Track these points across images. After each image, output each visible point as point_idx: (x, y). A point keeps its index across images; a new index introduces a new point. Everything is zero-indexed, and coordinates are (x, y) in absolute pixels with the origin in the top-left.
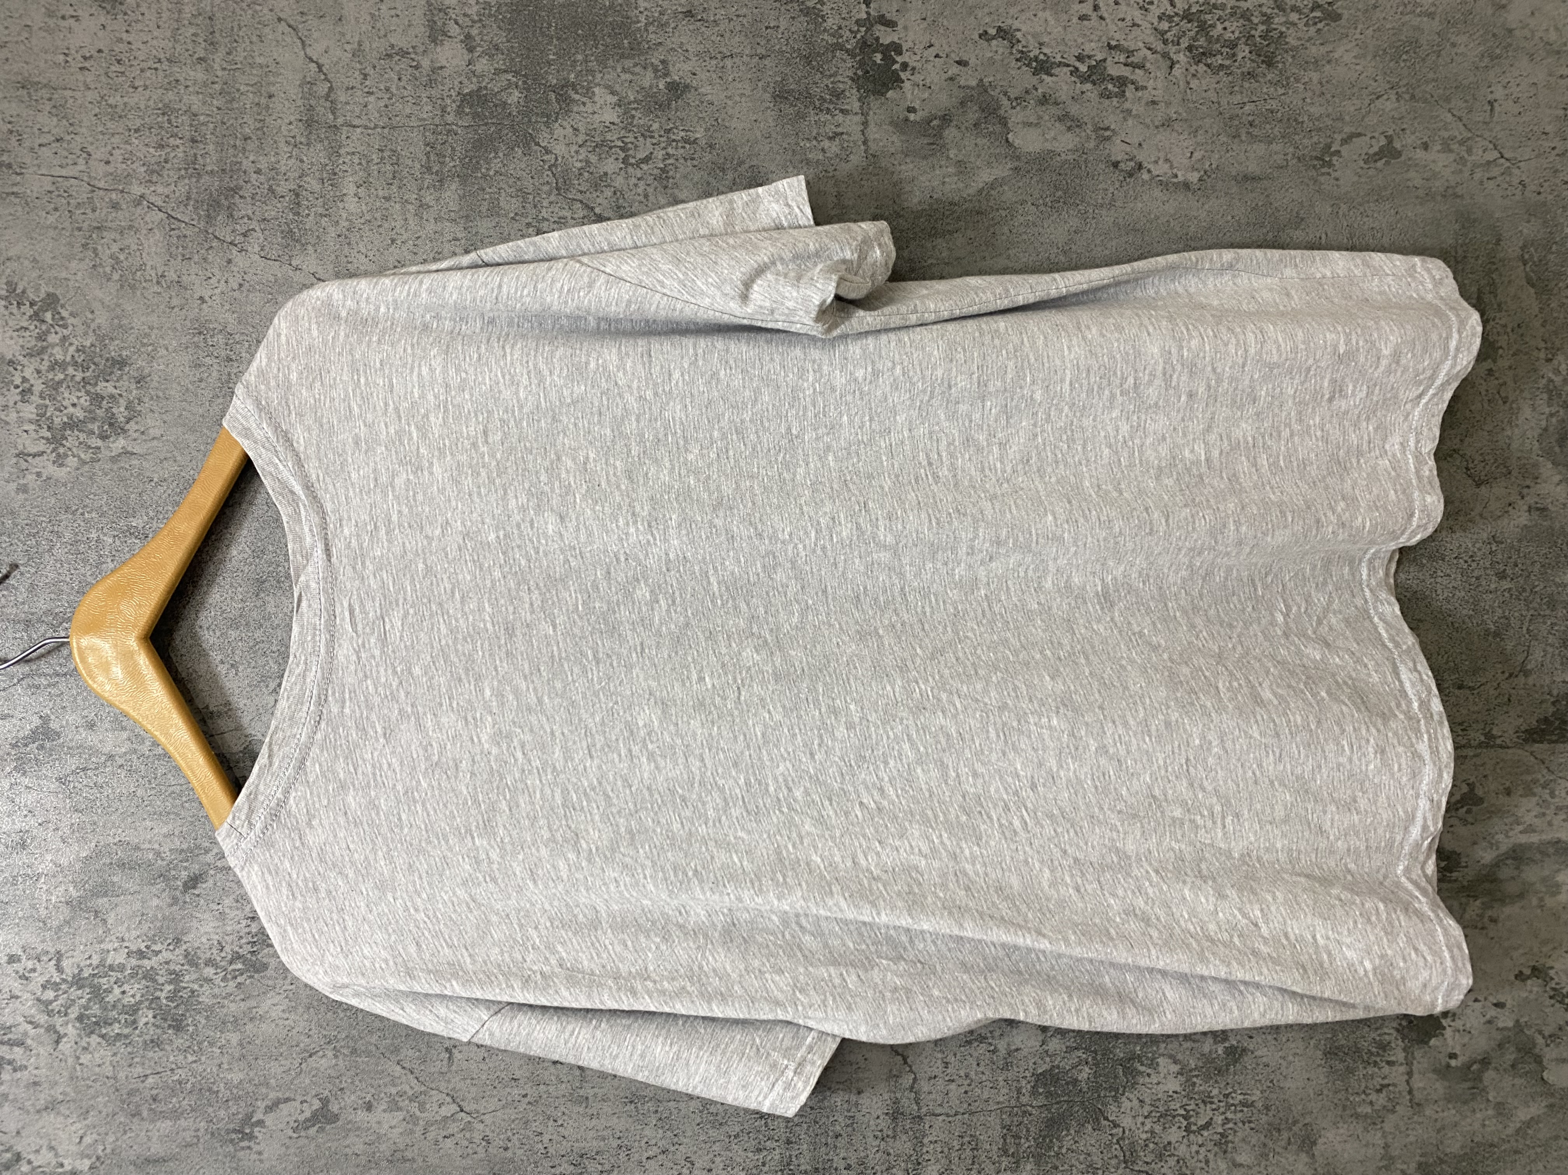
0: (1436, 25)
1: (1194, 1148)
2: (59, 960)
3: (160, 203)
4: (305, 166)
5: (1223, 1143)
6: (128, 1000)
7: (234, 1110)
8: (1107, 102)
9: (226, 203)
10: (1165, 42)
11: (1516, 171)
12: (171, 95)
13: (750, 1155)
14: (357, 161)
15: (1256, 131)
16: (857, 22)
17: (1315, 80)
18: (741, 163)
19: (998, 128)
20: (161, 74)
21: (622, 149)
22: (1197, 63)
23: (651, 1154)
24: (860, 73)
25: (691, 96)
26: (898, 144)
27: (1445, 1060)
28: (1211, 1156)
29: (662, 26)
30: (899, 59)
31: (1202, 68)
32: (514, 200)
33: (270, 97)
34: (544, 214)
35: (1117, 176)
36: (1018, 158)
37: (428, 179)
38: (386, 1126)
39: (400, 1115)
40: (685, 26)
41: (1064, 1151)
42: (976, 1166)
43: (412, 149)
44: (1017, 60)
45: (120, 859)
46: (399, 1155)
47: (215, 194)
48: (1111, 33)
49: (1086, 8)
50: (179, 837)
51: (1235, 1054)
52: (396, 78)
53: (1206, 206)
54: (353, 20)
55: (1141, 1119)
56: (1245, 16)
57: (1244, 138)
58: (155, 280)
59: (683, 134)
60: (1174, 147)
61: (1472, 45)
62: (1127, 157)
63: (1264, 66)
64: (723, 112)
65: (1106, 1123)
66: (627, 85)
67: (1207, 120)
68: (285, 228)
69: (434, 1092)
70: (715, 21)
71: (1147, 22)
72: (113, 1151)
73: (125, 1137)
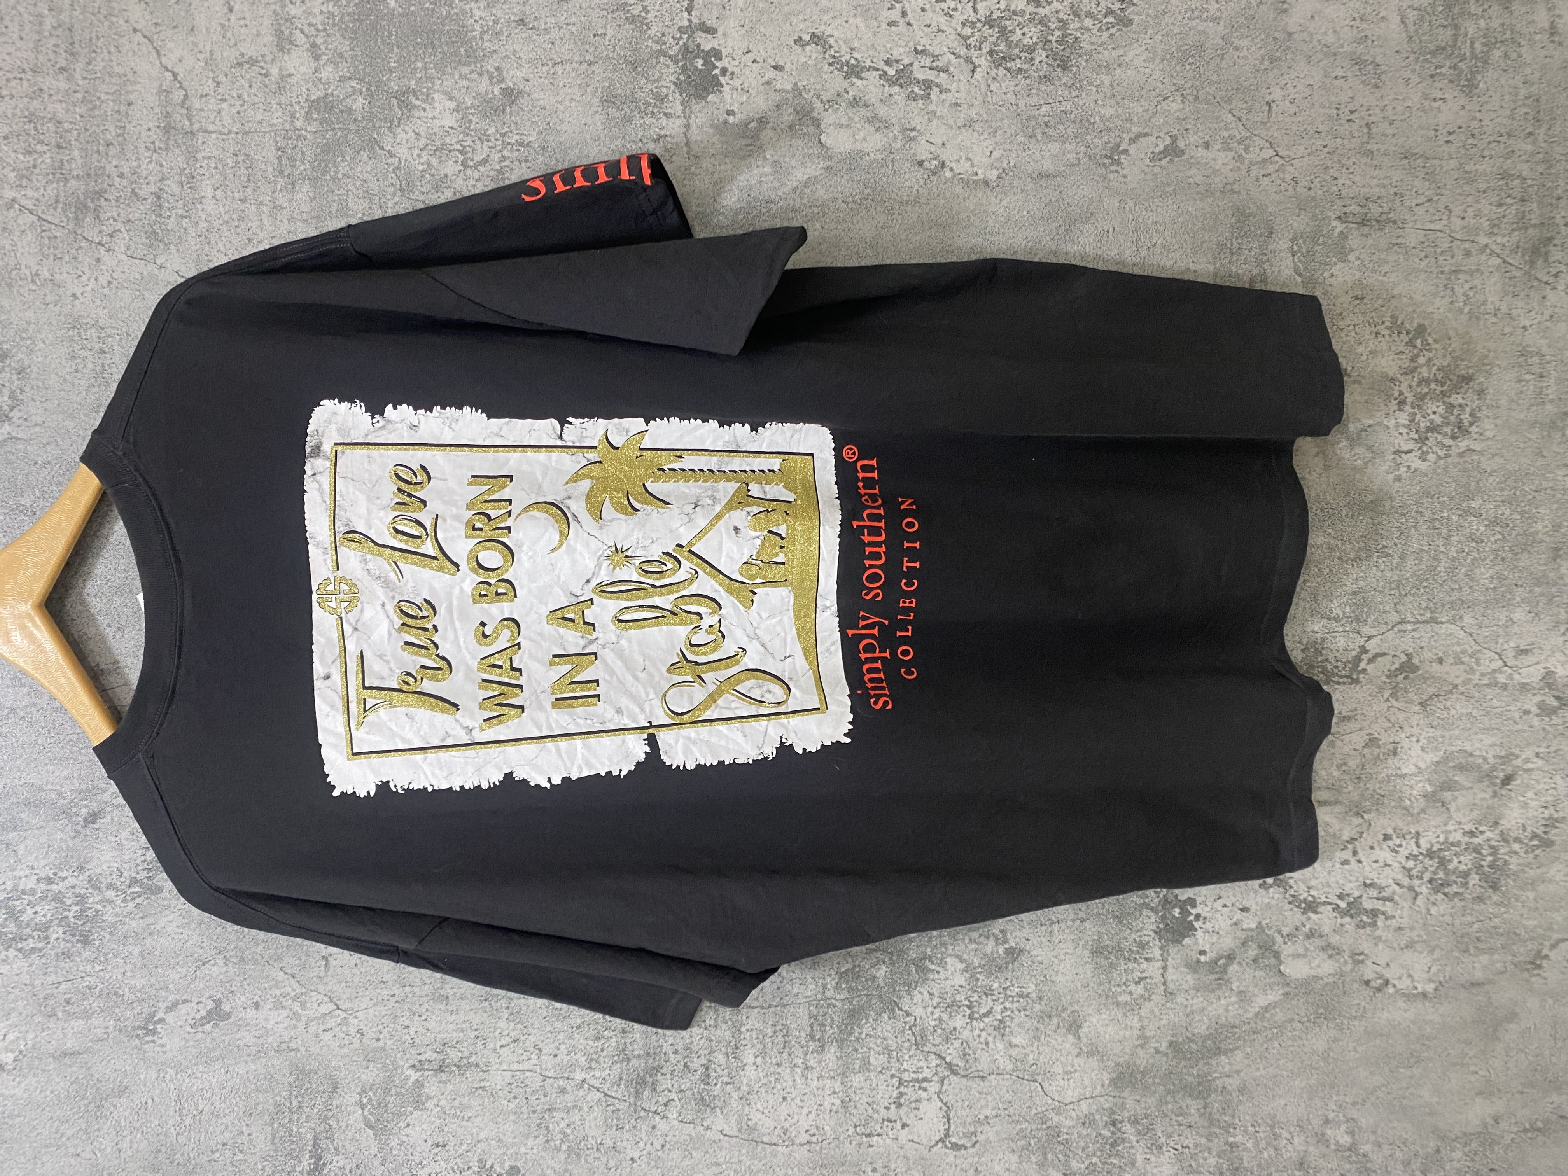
0: (1221, 29)
1: (977, 1032)
3: (31, 207)
4: (165, 170)
5: (1001, 1027)
6: (39, 919)
7: (138, 1010)
8: (914, 104)
9: (92, 206)
10: (968, 47)
11: (1289, 168)
12: (36, 104)
13: (590, 1042)
14: (213, 165)
15: (1050, 131)
16: (680, 29)
17: (1107, 83)
19: (811, 130)
20: (25, 83)
21: (461, 152)
22: (997, 67)
23: (504, 1042)
24: (682, 78)
25: (523, 101)
26: (718, 145)
27: (1195, 956)
28: (990, 1039)
29: (497, 34)
30: (718, 64)
31: (1001, 71)
32: (361, 201)
33: (130, 104)
35: (922, 174)
36: (830, 158)
37: (281, 182)
38: (272, 1022)
39: (286, 1012)
40: (518, 34)
41: (863, 1036)
42: (787, 1050)
43: (264, 154)
44: (830, 64)
45: (26, 799)
46: (284, 1046)
47: (82, 198)
48: (918, 39)
49: (895, 15)
50: (78, 779)
51: (1014, 954)
52: (247, 86)
53: (1004, 202)
54: (204, 31)
55: (930, 1009)
56: (1043, 22)
57: (1039, 138)
58: (29, 279)
59: (517, 137)
60: (975, 146)
61: (1253, 49)
62: (931, 156)
63: (1059, 70)
64: (555, 116)
65: (901, 1013)
66: (464, 91)
67: (1006, 121)
68: (148, 228)
69: (313, 994)
70: (546, 29)
71: (952, 27)
72: (34, 1046)
73: (44, 1034)
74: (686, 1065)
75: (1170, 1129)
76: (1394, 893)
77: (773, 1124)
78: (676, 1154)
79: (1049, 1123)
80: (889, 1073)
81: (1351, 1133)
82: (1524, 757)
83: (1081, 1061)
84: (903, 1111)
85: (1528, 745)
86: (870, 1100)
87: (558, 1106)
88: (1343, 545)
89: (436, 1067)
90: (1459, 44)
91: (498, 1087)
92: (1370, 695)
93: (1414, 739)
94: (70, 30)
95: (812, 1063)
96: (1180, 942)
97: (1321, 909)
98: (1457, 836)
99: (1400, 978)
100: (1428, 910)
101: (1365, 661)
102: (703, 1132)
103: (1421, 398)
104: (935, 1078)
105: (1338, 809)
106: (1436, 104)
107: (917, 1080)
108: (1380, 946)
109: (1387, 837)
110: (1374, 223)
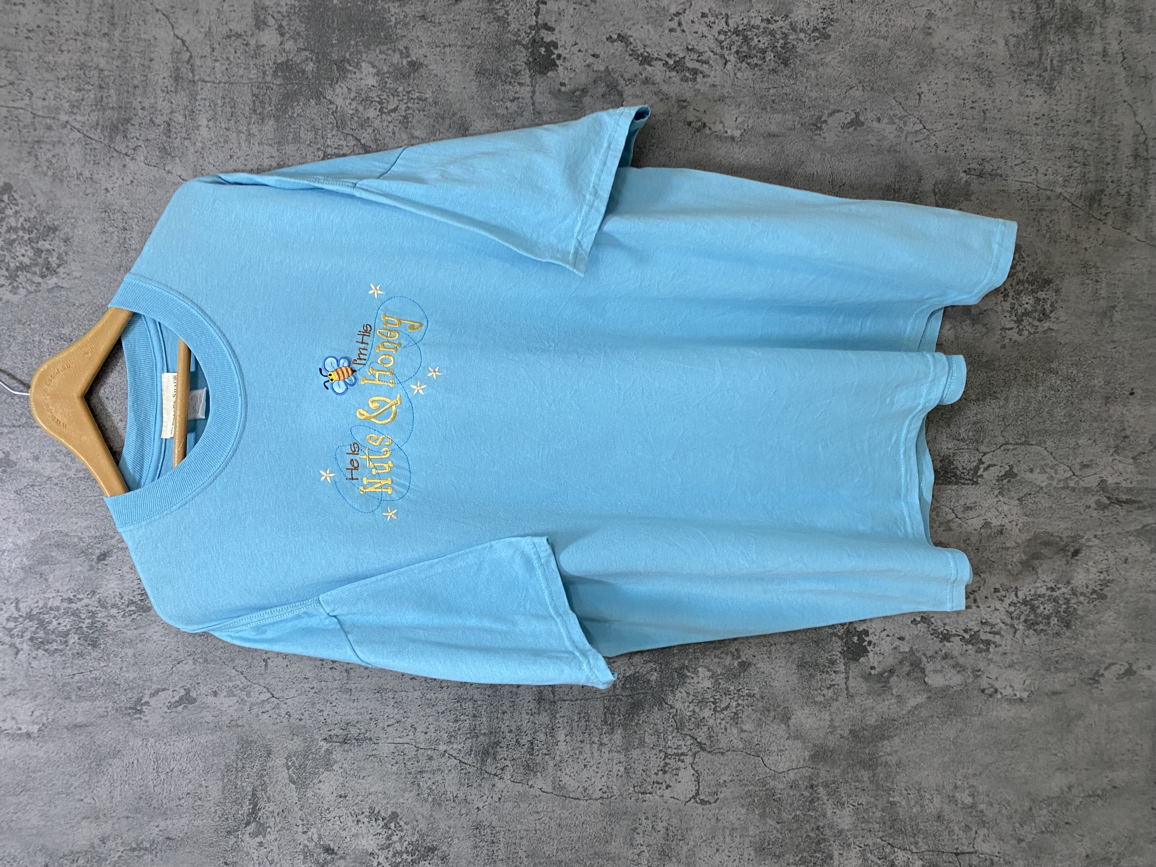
0: (888, 44)
1: (719, 721)
2: (17, 604)
3: (79, 127)
4: (174, 106)
5: (736, 718)
6: (62, 628)
7: (129, 696)
8: (686, 84)
9: (122, 128)
10: (722, 48)
11: (933, 137)
12: (85, 57)
13: (451, 724)
14: (208, 104)
15: (776, 106)
16: (530, 27)
17: (813, 75)
18: (454, 114)
19: (617, 98)
20: (79, 43)
21: (379, 103)
22: (741, 62)
23: (390, 723)
24: (531, 59)
25: (423, 71)
26: (554, 106)
27: (868, 670)
28: (728, 726)
29: (406, 24)
30: (555, 51)
31: (744, 65)
32: (309, 133)
33: (151, 60)
34: (329, 142)
35: (690, 131)
37: (254, 117)
38: (226, 706)
39: (235, 699)
40: (421, 26)
41: (641, 722)
42: (588, 731)
43: (244, 98)
44: (630, 55)
45: (56, 542)
46: (234, 723)
47: (115, 122)
48: (689, 41)
50: (94, 528)
51: (744, 666)
52: (233, 51)
53: (744, 152)
54: (205, 12)
55: (687, 704)
56: (772, 34)
57: (768, 110)
58: (75, 177)
59: (418, 94)
60: (726, 114)
61: (909, 58)
62: (696, 119)
63: (782, 65)
64: (444, 81)
65: (665, 706)
66: (382, 62)
67: (747, 98)
68: (161, 145)
69: (256, 686)
70: (439, 23)
71: (712, 35)
72: (53, 720)
73: (61, 712)
74: (517, 741)
75: (850, 791)
76: (1001, 628)
77: (577, 785)
78: (509, 805)
79: (767, 786)
80: (658, 749)
81: (972, 795)
82: (1086, 537)
83: (790, 742)
84: (667, 776)
85: (1089, 529)
86: (645, 768)
87: (426, 769)
89: (341, 740)
90: (1043, 60)
91: (385, 755)
92: (985, 493)
93: (1014, 523)
94: (112, 8)
95: (605, 740)
96: (858, 660)
97: (952, 639)
98: (1043, 591)
99: (1005, 688)
100: (1023, 641)
101: (982, 470)
102: (528, 790)
103: (1019, 293)
104: (690, 753)
106: (1029, 99)
107: (677, 754)
108: (992, 666)
109: (996, 590)
110: (988, 176)
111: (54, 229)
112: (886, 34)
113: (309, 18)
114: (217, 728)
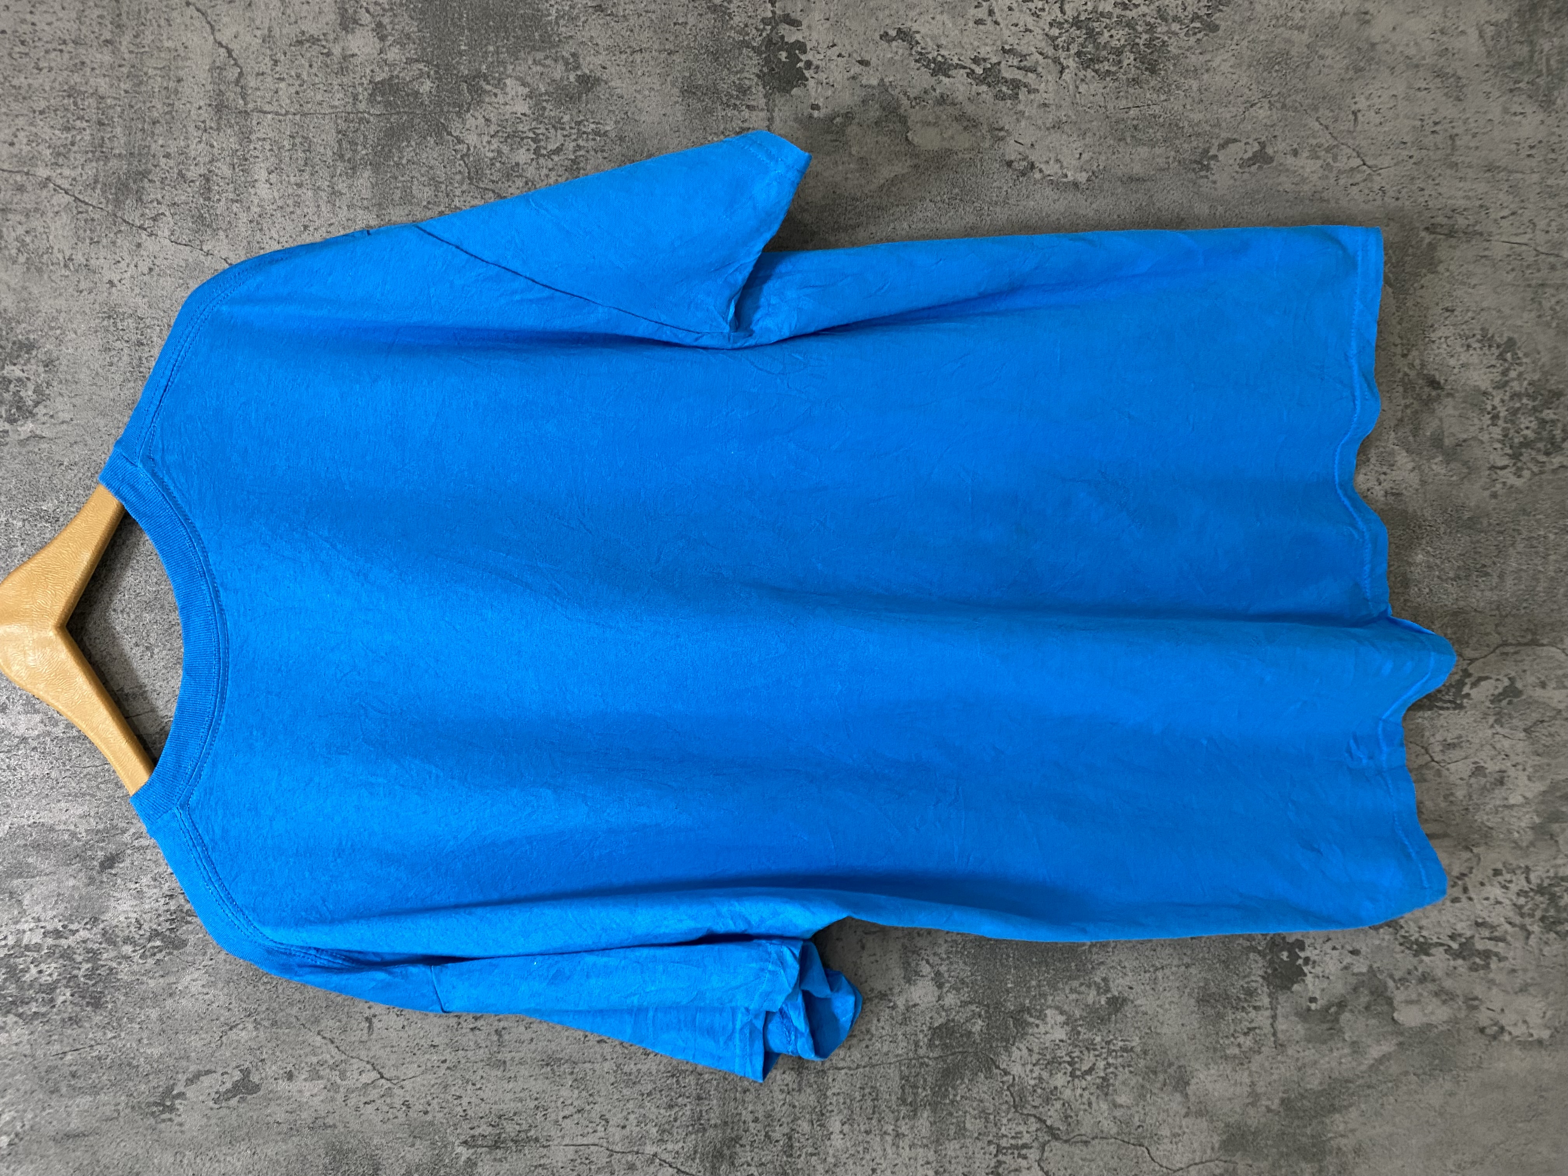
0: (1305, 38)
1: (1079, 1091)
3: (67, 186)
4: (216, 151)
5: (1104, 1086)
6: (45, 979)
7: (154, 1083)
8: (1002, 103)
9: (135, 187)
10: (1056, 48)
11: (1376, 178)
12: (76, 78)
13: (662, 1111)
14: (268, 147)
15: (1140, 136)
16: (764, 21)
17: (1195, 88)
19: (898, 127)
20: (66, 56)
21: (534, 140)
22: (1085, 69)
23: (566, 1113)
24: (765, 70)
25: (601, 90)
26: (802, 140)
27: (1305, 1003)
28: (1093, 1099)
29: (573, 19)
30: (803, 57)
31: (1090, 73)
32: (427, 189)
33: (179, 81)
34: (457, 202)
35: (1009, 174)
36: (917, 156)
37: (341, 167)
38: (307, 1094)
39: (321, 1083)
40: (596, 21)
41: (958, 1098)
42: (876, 1116)
43: (324, 136)
44: (916, 61)
45: (34, 841)
46: (320, 1122)
47: (123, 177)
48: (1005, 37)
49: (982, 13)
50: (94, 817)
51: (1117, 1004)
52: (307, 65)
53: (1094, 206)
54: (262, 6)
55: (1029, 1067)
56: (1130, 24)
57: (1129, 141)
58: (62, 264)
59: (593, 126)
60: (1064, 148)
61: (1338, 58)
62: (1020, 157)
63: (1147, 73)
64: (633, 105)
65: (998, 1071)
66: (538, 77)
67: (1095, 123)
68: (195, 212)
69: (355, 1060)
70: (624, 16)
71: (1040, 27)
72: (32, 1127)
73: (44, 1114)
74: (767, 1136)
76: (1506, 932)
80: (986, 1139)
83: (1190, 1121)
88: (1442, 563)
89: (490, 1143)
90: (1535, 60)
91: (560, 1165)
92: (1475, 721)
93: (1520, 767)
95: (904, 1129)
96: (1289, 989)
97: (1433, 951)
99: (1515, 1024)
100: (1541, 950)
101: (1468, 686)
103: (1514, 412)
104: (1035, 1144)
105: (1447, 842)
106: (1517, 118)
107: (1016, 1147)
108: (1495, 990)
109: (1497, 872)
110: (1461, 235)
111: (29, 347)
112: (1302, 23)
113: (422, 12)
114: (293, 1130)
